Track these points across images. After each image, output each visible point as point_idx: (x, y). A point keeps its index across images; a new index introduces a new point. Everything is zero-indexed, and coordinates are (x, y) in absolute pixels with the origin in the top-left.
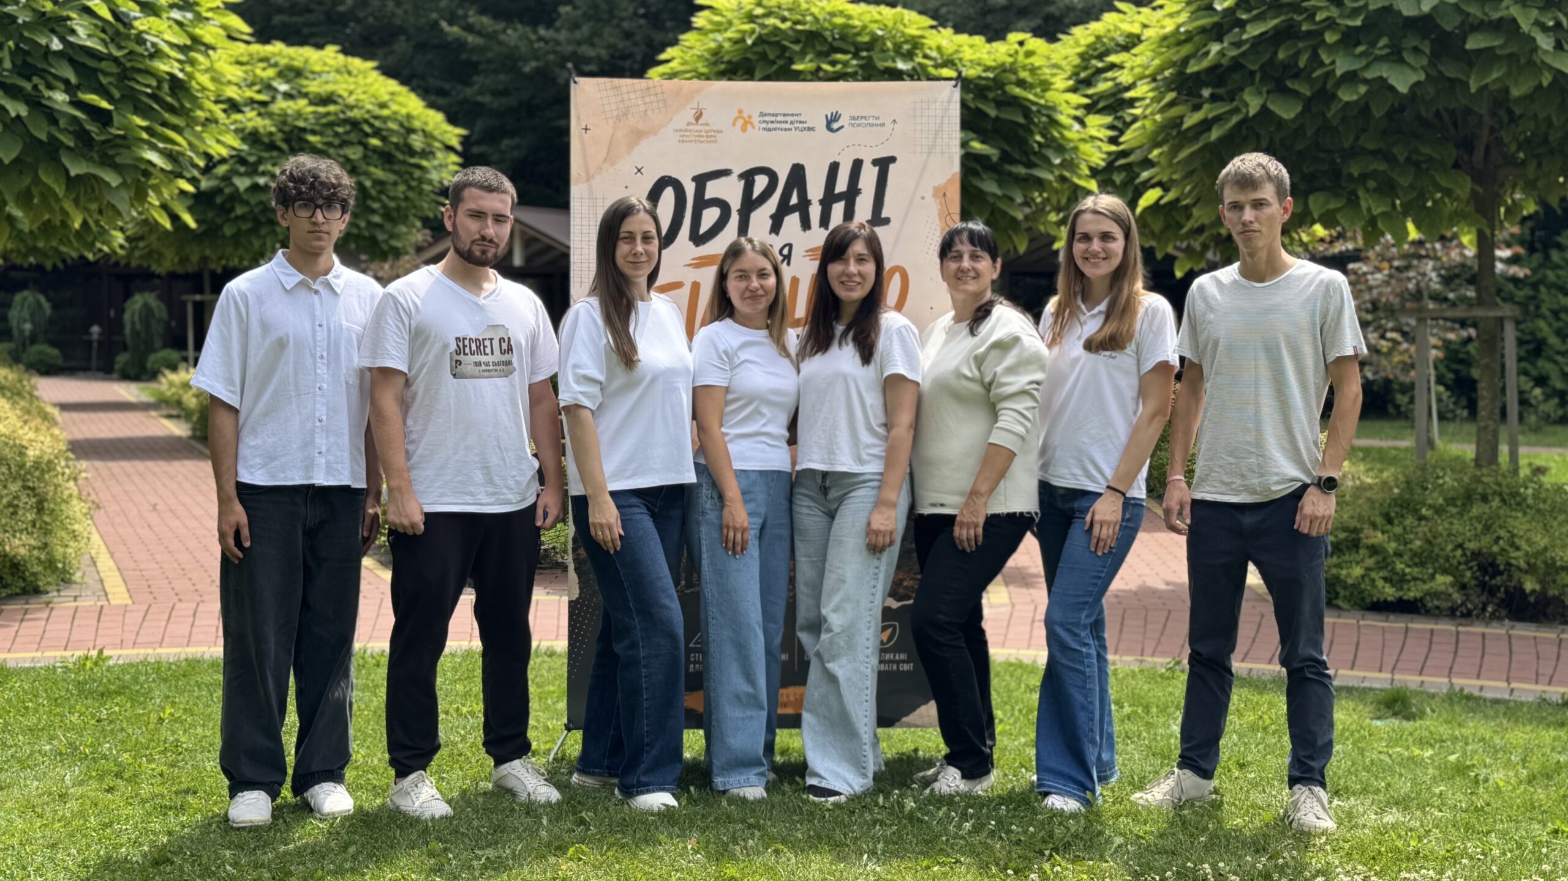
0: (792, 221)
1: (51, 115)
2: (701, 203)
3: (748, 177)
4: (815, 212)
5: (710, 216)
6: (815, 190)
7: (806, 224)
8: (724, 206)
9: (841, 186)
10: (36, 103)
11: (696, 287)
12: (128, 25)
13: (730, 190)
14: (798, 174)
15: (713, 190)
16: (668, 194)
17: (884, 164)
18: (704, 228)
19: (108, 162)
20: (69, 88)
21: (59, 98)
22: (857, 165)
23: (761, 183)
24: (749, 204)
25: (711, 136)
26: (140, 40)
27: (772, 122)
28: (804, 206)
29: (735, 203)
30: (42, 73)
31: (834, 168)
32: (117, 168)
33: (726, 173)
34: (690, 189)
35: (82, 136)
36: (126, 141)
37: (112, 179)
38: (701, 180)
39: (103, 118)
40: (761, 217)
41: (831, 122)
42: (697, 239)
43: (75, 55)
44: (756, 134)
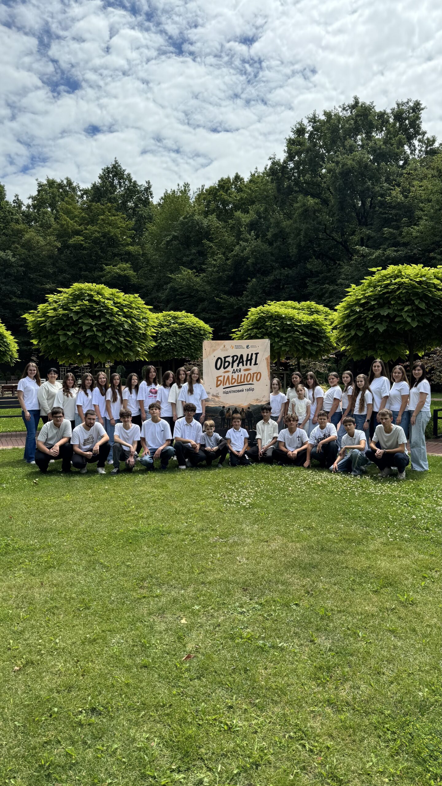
0: (241, 364)
1: (121, 342)
2: (225, 362)
3: (233, 357)
4: (245, 363)
5: (227, 364)
6: (245, 359)
7: (243, 365)
8: (229, 362)
9: (249, 358)
10: (117, 340)
11: (224, 376)
12: (134, 324)
13: (230, 359)
14: (242, 356)
15: (227, 359)
16: (219, 361)
17: (257, 354)
18: (226, 366)
19: (131, 350)
20: (124, 337)
21: (122, 339)
22: (252, 354)
23: (235, 358)
24: (233, 362)
25: (227, 350)
26: (137, 326)
27: (237, 347)
28: (243, 362)
29: (231, 362)
30: (119, 334)
31: (248, 355)
32: (133, 352)
33: (229, 356)
34: (223, 359)
35: (126, 345)
36: (134, 346)
37: (132, 354)
38: (225, 358)
39: (130, 342)
40: (235, 364)
41: (247, 347)
42: (225, 368)
43: (125, 330)
44: (234, 349)
